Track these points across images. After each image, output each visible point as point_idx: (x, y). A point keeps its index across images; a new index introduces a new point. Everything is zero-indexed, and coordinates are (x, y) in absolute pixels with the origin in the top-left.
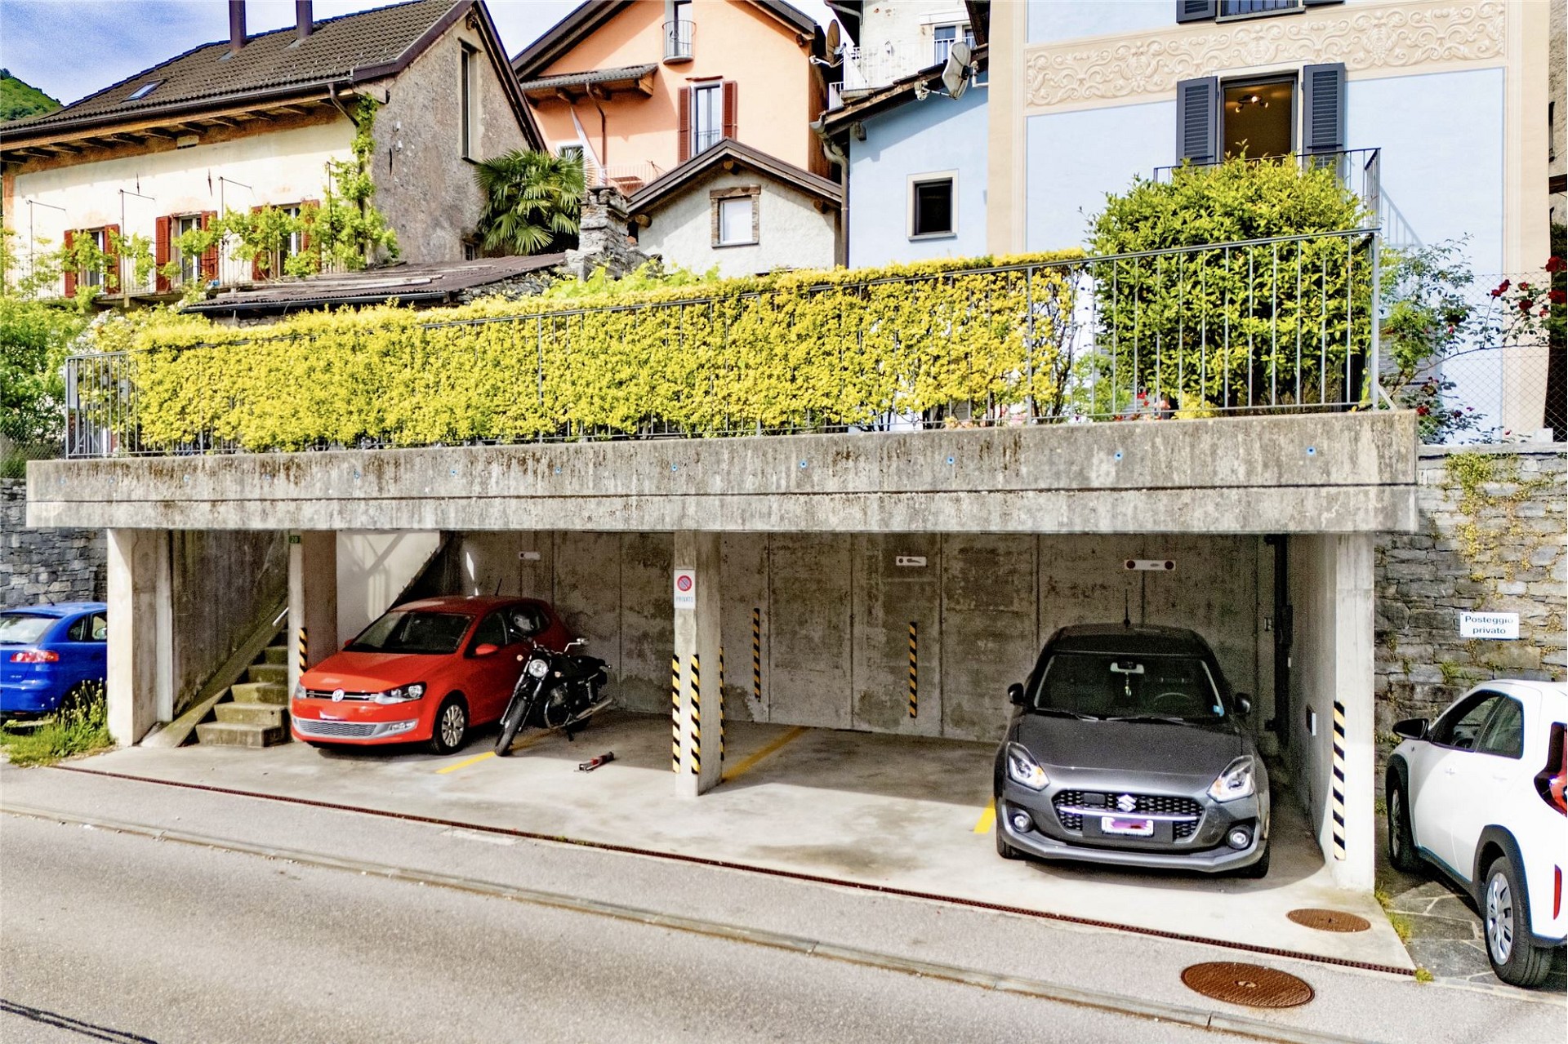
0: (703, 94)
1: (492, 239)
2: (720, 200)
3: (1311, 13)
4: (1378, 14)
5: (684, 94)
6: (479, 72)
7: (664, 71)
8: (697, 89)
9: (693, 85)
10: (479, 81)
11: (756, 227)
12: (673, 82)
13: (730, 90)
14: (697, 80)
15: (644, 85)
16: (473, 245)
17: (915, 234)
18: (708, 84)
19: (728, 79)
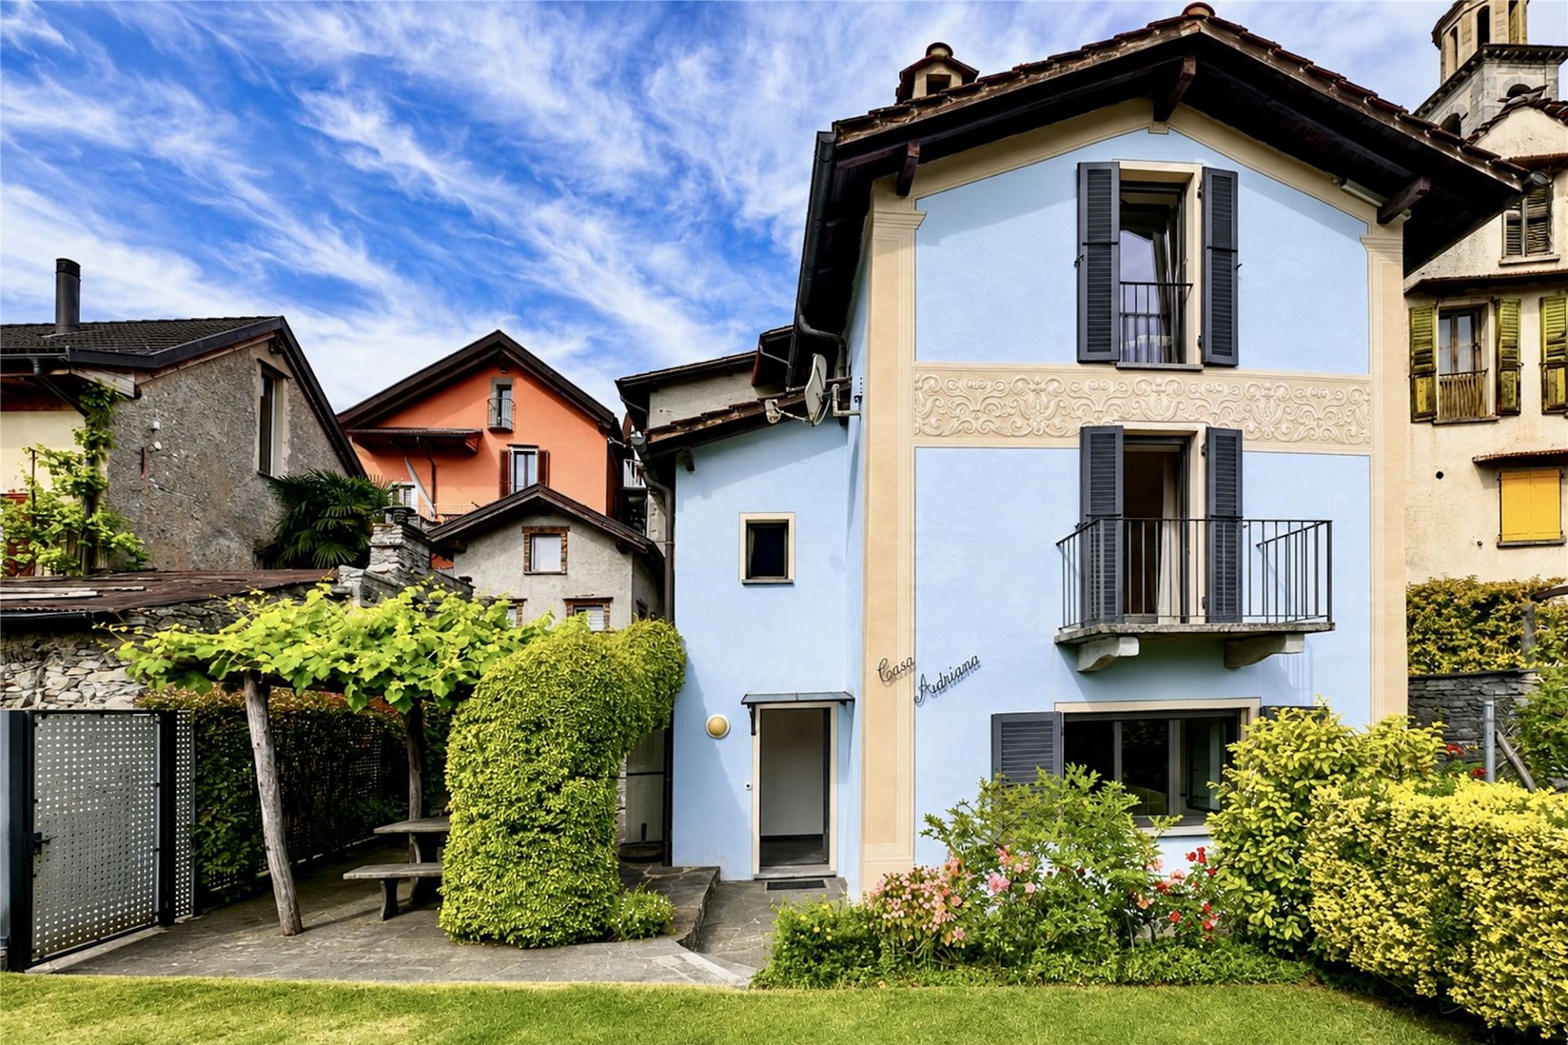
0: (521, 458)
1: (289, 553)
2: (533, 536)
3: (1208, 372)
4: (1267, 385)
5: (504, 456)
6: (286, 396)
7: (488, 437)
8: (516, 453)
9: (512, 450)
10: (287, 406)
11: (564, 560)
12: (495, 445)
13: (544, 458)
14: (515, 446)
15: (470, 444)
16: (268, 556)
17: (748, 577)
18: (525, 451)
19: (543, 448)
